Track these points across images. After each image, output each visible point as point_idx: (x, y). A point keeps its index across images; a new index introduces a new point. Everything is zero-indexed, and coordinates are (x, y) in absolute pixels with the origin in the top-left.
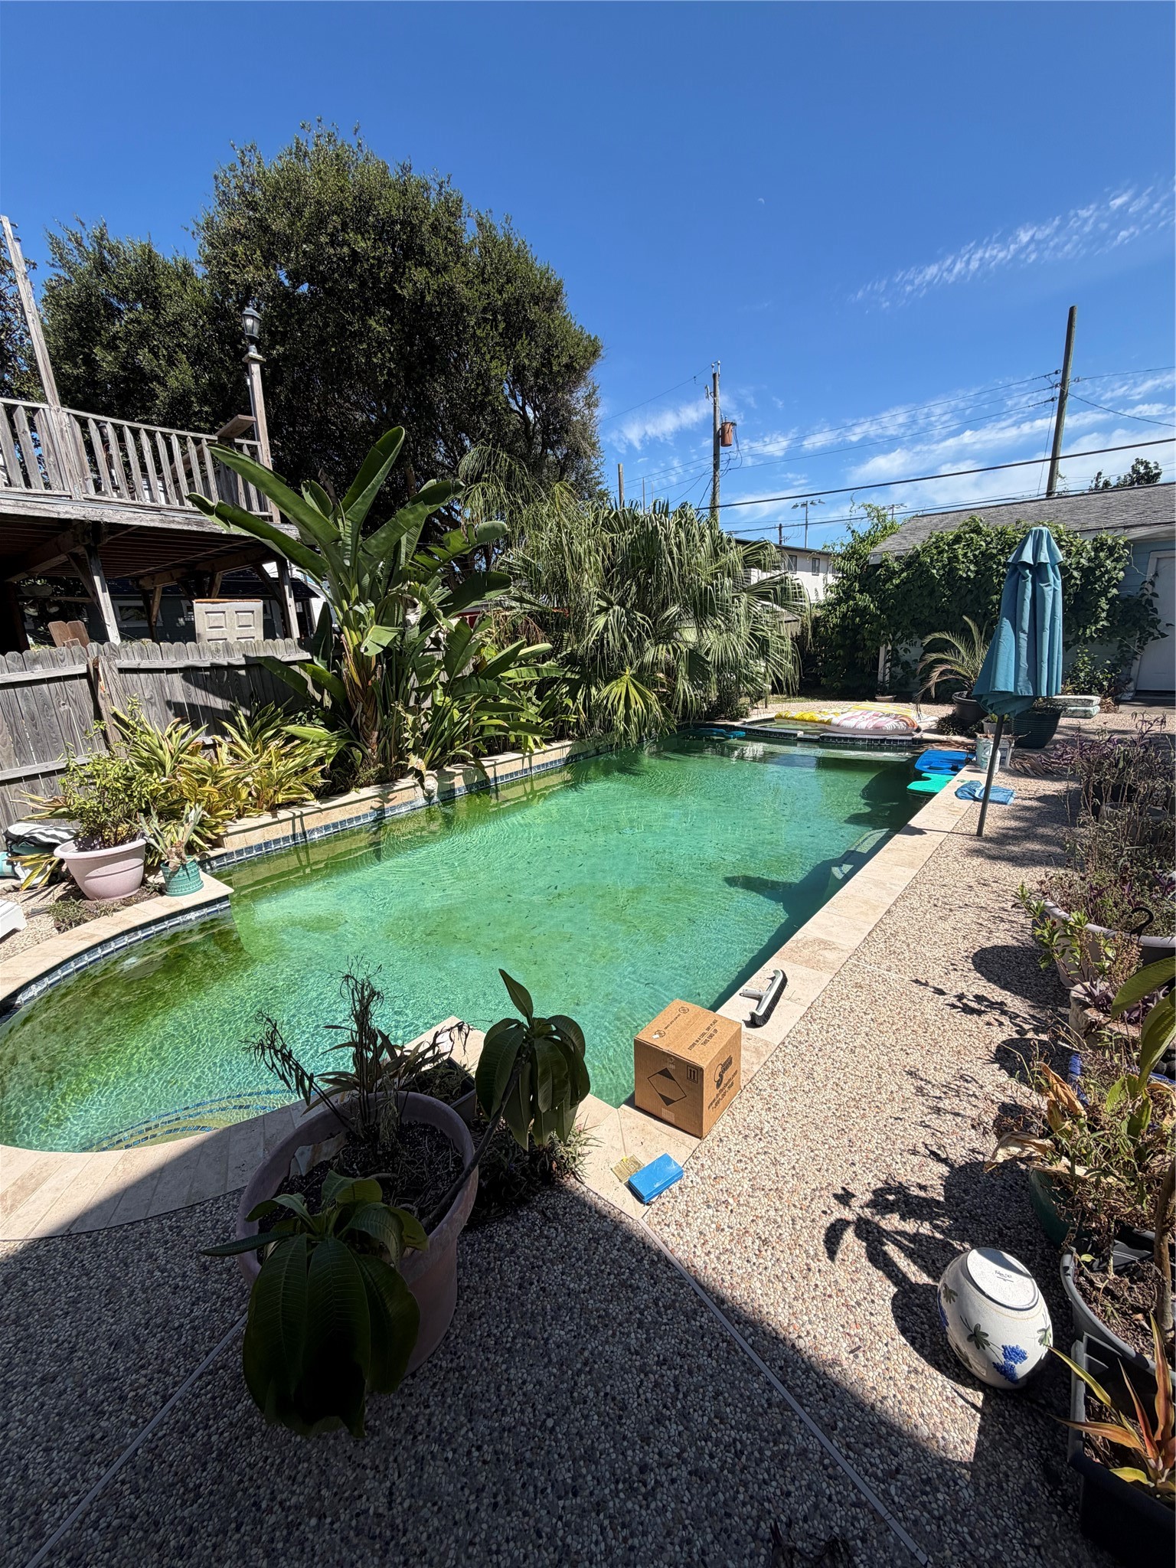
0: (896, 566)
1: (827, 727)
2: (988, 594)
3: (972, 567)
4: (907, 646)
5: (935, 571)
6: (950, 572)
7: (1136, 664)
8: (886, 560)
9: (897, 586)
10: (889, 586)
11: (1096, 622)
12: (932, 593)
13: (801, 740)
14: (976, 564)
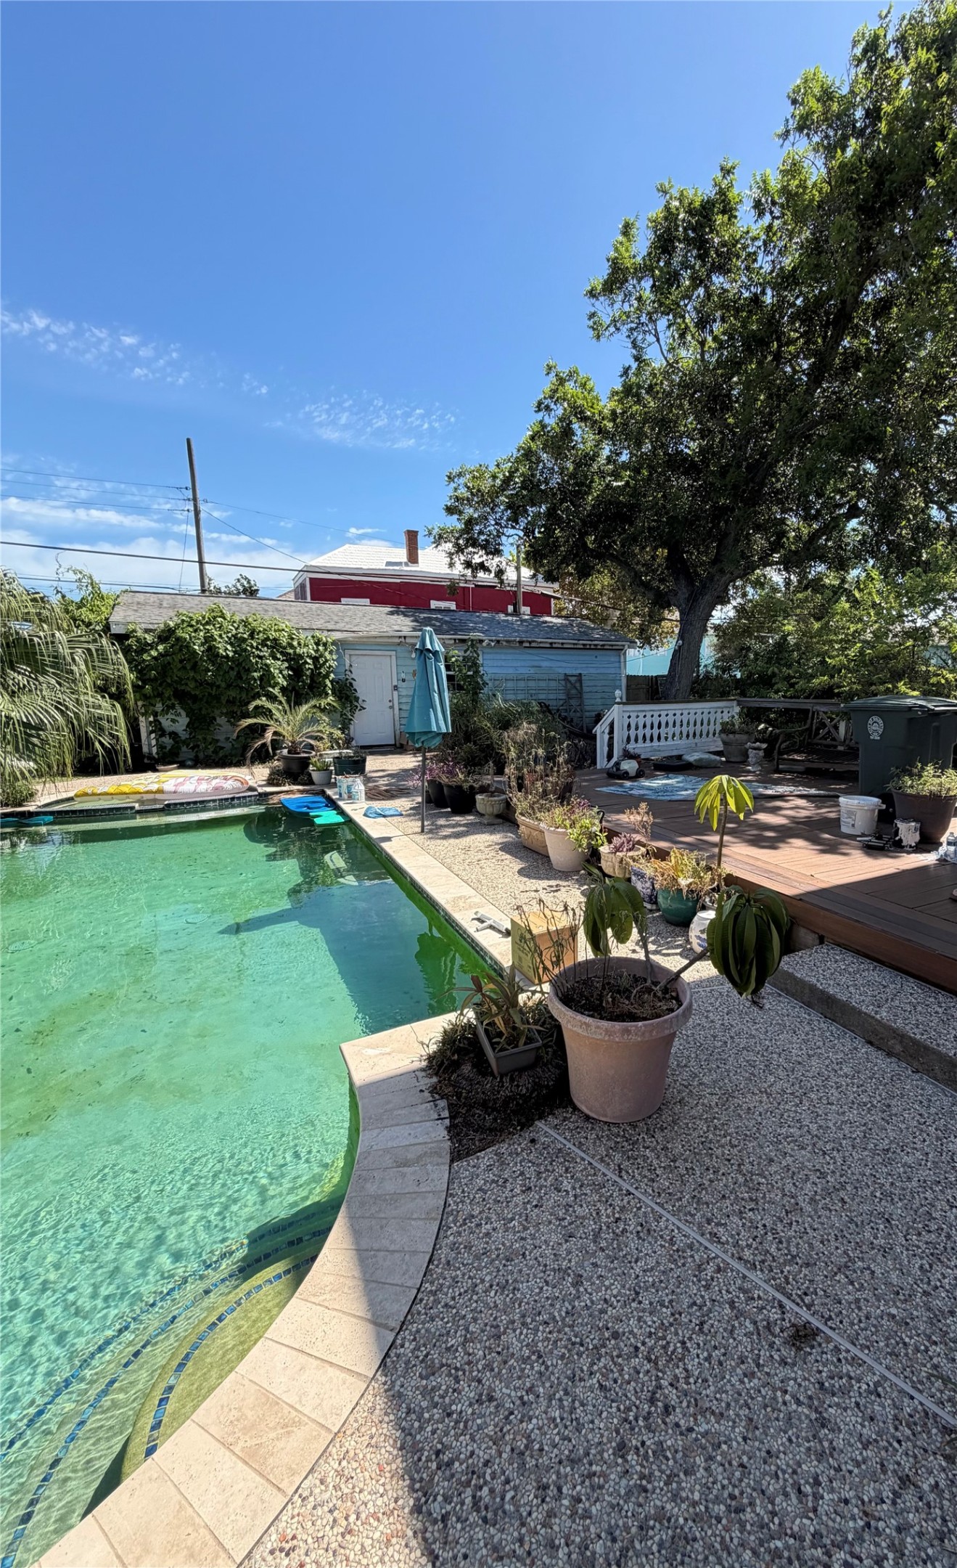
0: (149, 638)
1: (158, 796)
2: (248, 671)
3: (229, 647)
4: (174, 717)
5: (196, 647)
6: (211, 650)
7: (352, 727)
8: (135, 631)
9: (155, 658)
10: (145, 657)
11: (326, 698)
12: (195, 665)
13: (139, 812)
14: (231, 644)
